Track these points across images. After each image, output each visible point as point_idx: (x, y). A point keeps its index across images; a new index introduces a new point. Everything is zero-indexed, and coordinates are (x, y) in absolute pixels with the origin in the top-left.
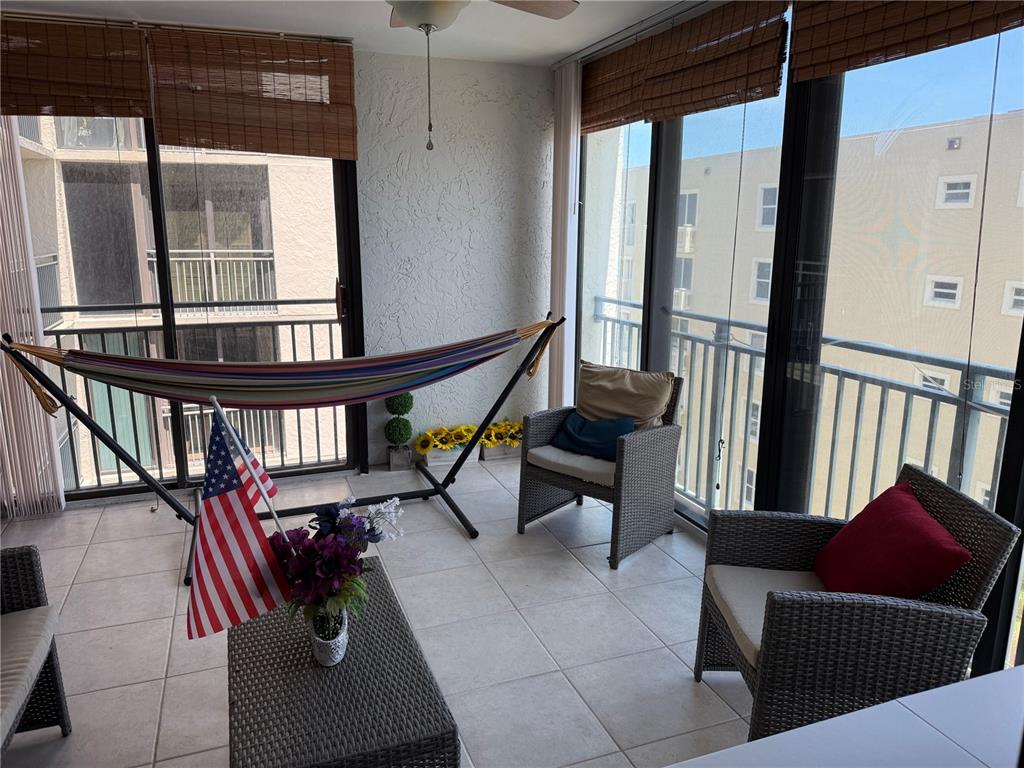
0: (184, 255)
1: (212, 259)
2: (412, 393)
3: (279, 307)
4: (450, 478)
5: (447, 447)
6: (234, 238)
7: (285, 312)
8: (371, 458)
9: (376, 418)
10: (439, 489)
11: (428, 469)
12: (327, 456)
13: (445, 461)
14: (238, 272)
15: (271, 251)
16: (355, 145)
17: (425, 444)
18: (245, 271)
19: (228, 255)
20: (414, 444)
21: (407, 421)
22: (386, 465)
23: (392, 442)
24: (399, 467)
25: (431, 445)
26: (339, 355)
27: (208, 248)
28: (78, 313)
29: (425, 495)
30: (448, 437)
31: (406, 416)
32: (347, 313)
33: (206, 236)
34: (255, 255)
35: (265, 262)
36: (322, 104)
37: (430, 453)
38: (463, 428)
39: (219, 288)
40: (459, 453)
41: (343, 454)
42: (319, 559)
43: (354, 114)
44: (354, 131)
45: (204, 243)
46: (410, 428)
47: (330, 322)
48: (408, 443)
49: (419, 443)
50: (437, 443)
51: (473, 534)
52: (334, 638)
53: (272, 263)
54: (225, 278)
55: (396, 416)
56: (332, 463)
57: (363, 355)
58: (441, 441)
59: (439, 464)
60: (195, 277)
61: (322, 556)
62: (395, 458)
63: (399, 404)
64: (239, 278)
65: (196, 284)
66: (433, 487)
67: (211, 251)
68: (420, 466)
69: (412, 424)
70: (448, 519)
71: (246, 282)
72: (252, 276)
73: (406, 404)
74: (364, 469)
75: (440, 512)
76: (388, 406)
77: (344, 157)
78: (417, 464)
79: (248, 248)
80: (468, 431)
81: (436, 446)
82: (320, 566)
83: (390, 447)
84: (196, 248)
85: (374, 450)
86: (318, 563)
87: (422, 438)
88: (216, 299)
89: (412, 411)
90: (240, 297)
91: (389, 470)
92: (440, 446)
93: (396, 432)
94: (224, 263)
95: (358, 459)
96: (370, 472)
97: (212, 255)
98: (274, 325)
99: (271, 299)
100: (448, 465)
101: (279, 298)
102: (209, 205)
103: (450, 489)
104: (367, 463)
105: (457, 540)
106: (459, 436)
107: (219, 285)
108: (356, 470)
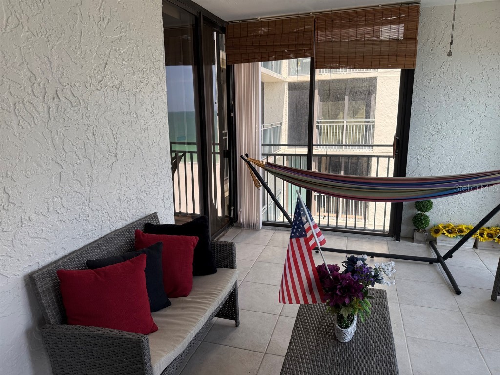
0: (333, 122)
1: (345, 124)
2: (432, 200)
3: (374, 148)
4: (449, 255)
5: (452, 236)
6: (356, 114)
7: (376, 151)
8: (402, 234)
9: (408, 212)
10: (441, 260)
11: (436, 246)
12: (379, 228)
13: (449, 244)
14: (356, 130)
15: (374, 120)
16: (414, 61)
17: (437, 231)
18: (360, 130)
19: (353, 122)
20: (430, 230)
21: (427, 216)
22: (411, 239)
23: (416, 227)
24: (418, 241)
25: (441, 232)
26: (391, 175)
27: (343, 119)
28: (287, 147)
29: (431, 261)
30: (453, 230)
31: (427, 214)
32: (399, 152)
33: (344, 113)
34: (366, 122)
35: (370, 126)
36: (398, 40)
37: (439, 237)
38: (464, 227)
39: (346, 138)
40: (458, 240)
41: (387, 228)
42: (339, 285)
43: (416, 43)
44: (415, 52)
45: (342, 116)
46: (429, 220)
47: (389, 157)
48: (426, 229)
49: (433, 230)
50: (445, 232)
51: (458, 292)
52: (345, 328)
53: (373, 125)
54: (350, 133)
55: (420, 212)
56: (381, 231)
57: (405, 176)
58: (448, 232)
59: (445, 244)
60: (336, 133)
61: (341, 283)
62: (417, 236)
63: (423, 205)
64: (356, 133)
65: (336, 136)
66: (437, 258)
67: (345, 120)
68: (432, 243)
69: (430, 219)
70: (442, 279)
71: (359, 134)
72: (362, 132)
73: (428, 207)
74: (398, 238)
75: (438, 273)
76: (416, 206)
77: (407, 67)
78: (430, 242)
79: (362, 118)
80: (468, 228)
81: (444, 234)
82: (339, 288)
83: (415, 229)
84: (338, 119)
85: (405, 229)
86: (339, 286)
87: (435, 227)
88: (344, 143)
89: (431, 211)
90: (356, 142)
91: (413, 242)
92: (447, 234)
93: (419, 222)
94: (350, 126)
95: (395, 232)
96: (401, 241)
97: (345, 122)
98: (369, 157)
99: (370, 144)
100: (450, 247)
101: (375, 143)
102: (347, 98)
103: (448, 262)
104: (400, 235)
105: (446, 293)
106: (461, 231)
107: (346, 136)
108: (393, 238)
